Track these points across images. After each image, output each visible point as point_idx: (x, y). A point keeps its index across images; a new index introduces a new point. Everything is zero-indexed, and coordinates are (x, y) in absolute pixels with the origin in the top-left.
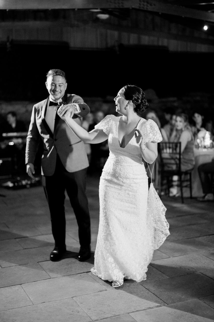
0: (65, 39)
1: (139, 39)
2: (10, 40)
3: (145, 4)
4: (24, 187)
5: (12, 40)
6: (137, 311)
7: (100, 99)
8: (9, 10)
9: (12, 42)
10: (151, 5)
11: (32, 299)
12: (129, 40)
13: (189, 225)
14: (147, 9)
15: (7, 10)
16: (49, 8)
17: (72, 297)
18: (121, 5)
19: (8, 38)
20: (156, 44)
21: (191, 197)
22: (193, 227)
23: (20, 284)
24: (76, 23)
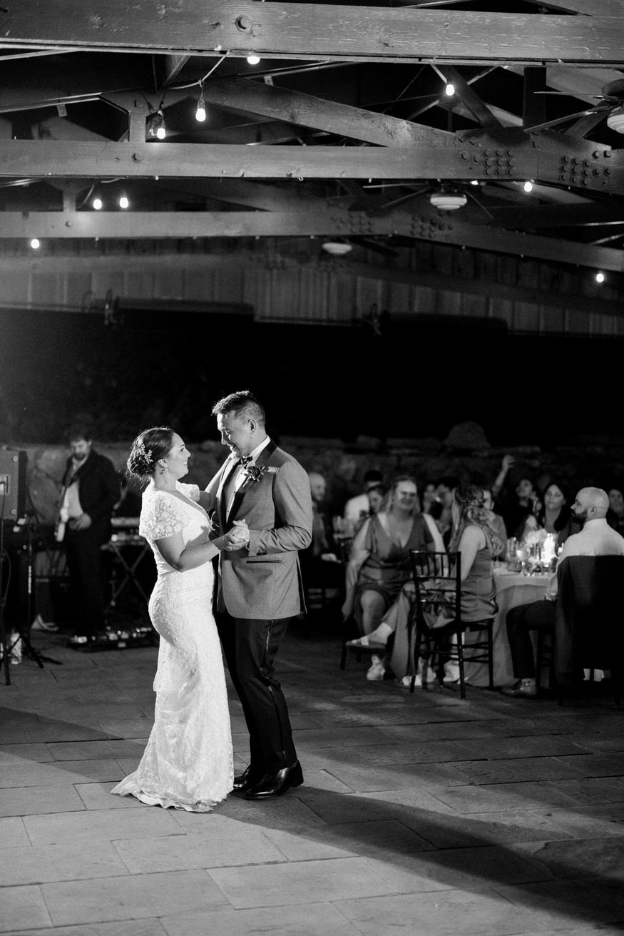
0: (248, 300)
1: (438, 299)
2: (114, 298)
3: (427, 225)
4: (112, 646)
5: (118, 300)
6: (225, 867)
7: (337, 442)
8: (100, 238)
9: (116, 304)
10: (440, 228)
11: (32, 839)
12: (411, 304)
13: (443, 740)
14: (430, 236)
15: (97, 239)
16: (192, 236)
17: (112, 841)
18: (365, 227)
19: (110, 292)
20: (480, 313)
21: (491, 687)
22: (448, 743)
23: (21, 816)
24: (279, 258)
